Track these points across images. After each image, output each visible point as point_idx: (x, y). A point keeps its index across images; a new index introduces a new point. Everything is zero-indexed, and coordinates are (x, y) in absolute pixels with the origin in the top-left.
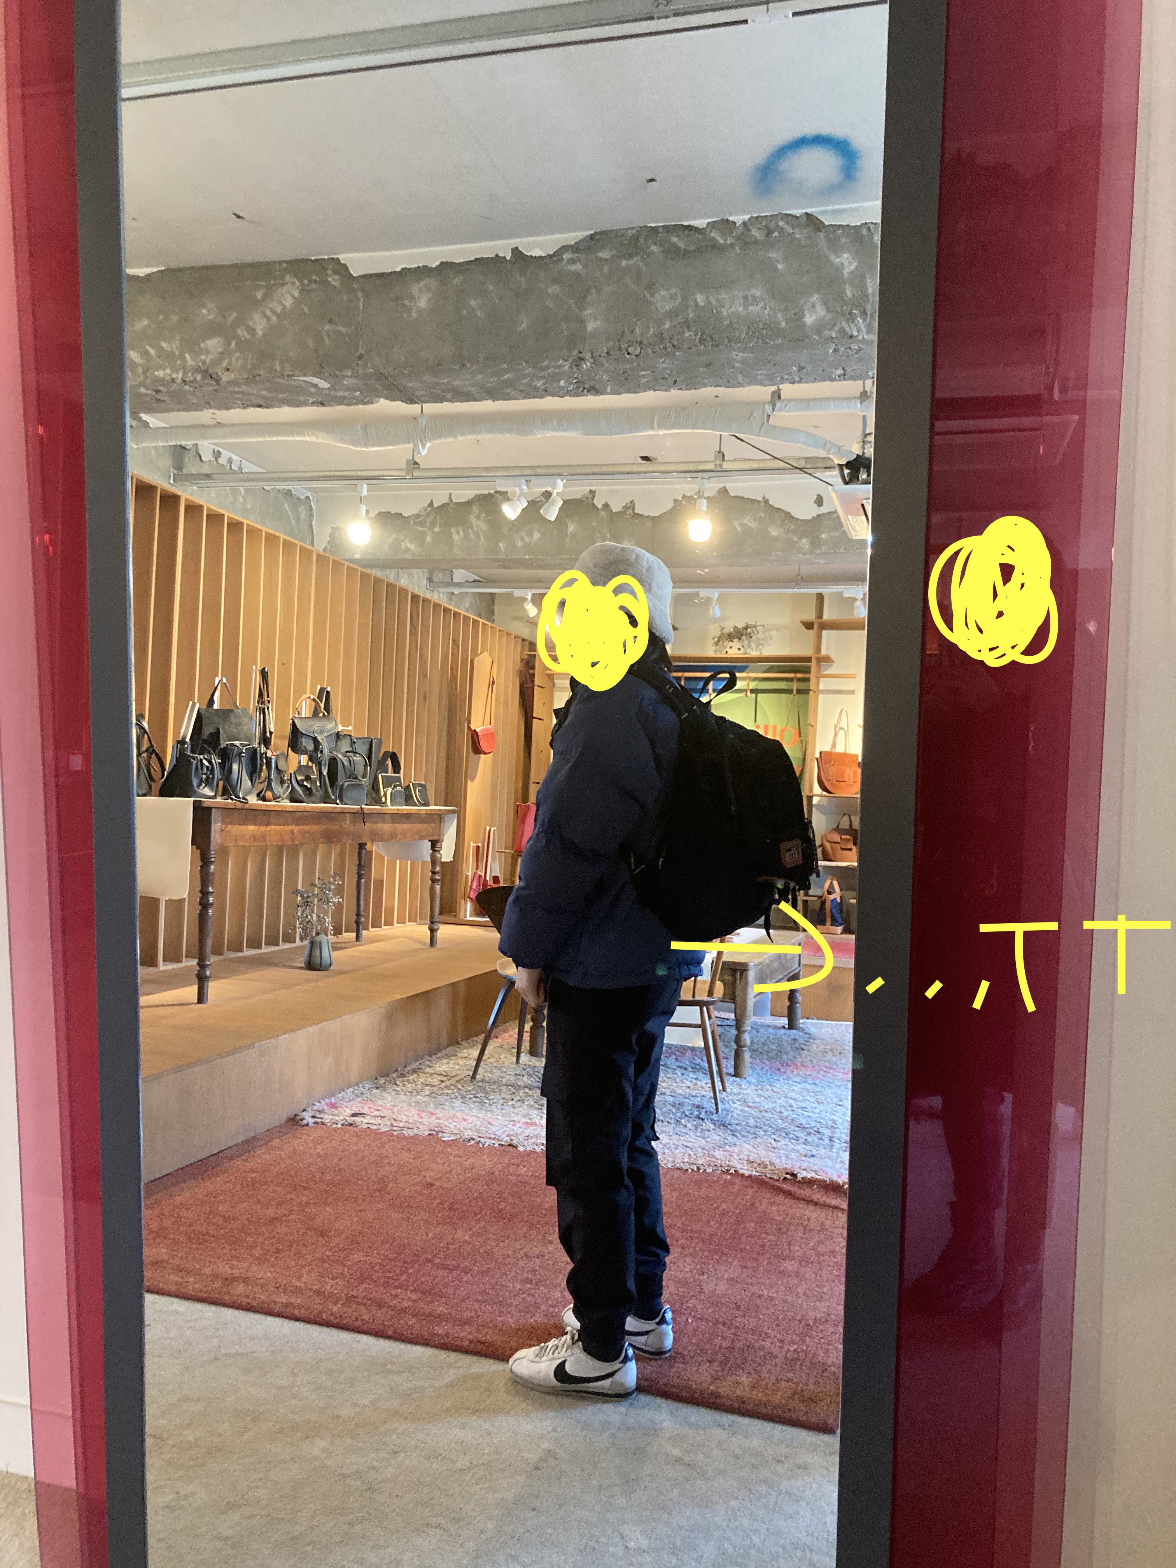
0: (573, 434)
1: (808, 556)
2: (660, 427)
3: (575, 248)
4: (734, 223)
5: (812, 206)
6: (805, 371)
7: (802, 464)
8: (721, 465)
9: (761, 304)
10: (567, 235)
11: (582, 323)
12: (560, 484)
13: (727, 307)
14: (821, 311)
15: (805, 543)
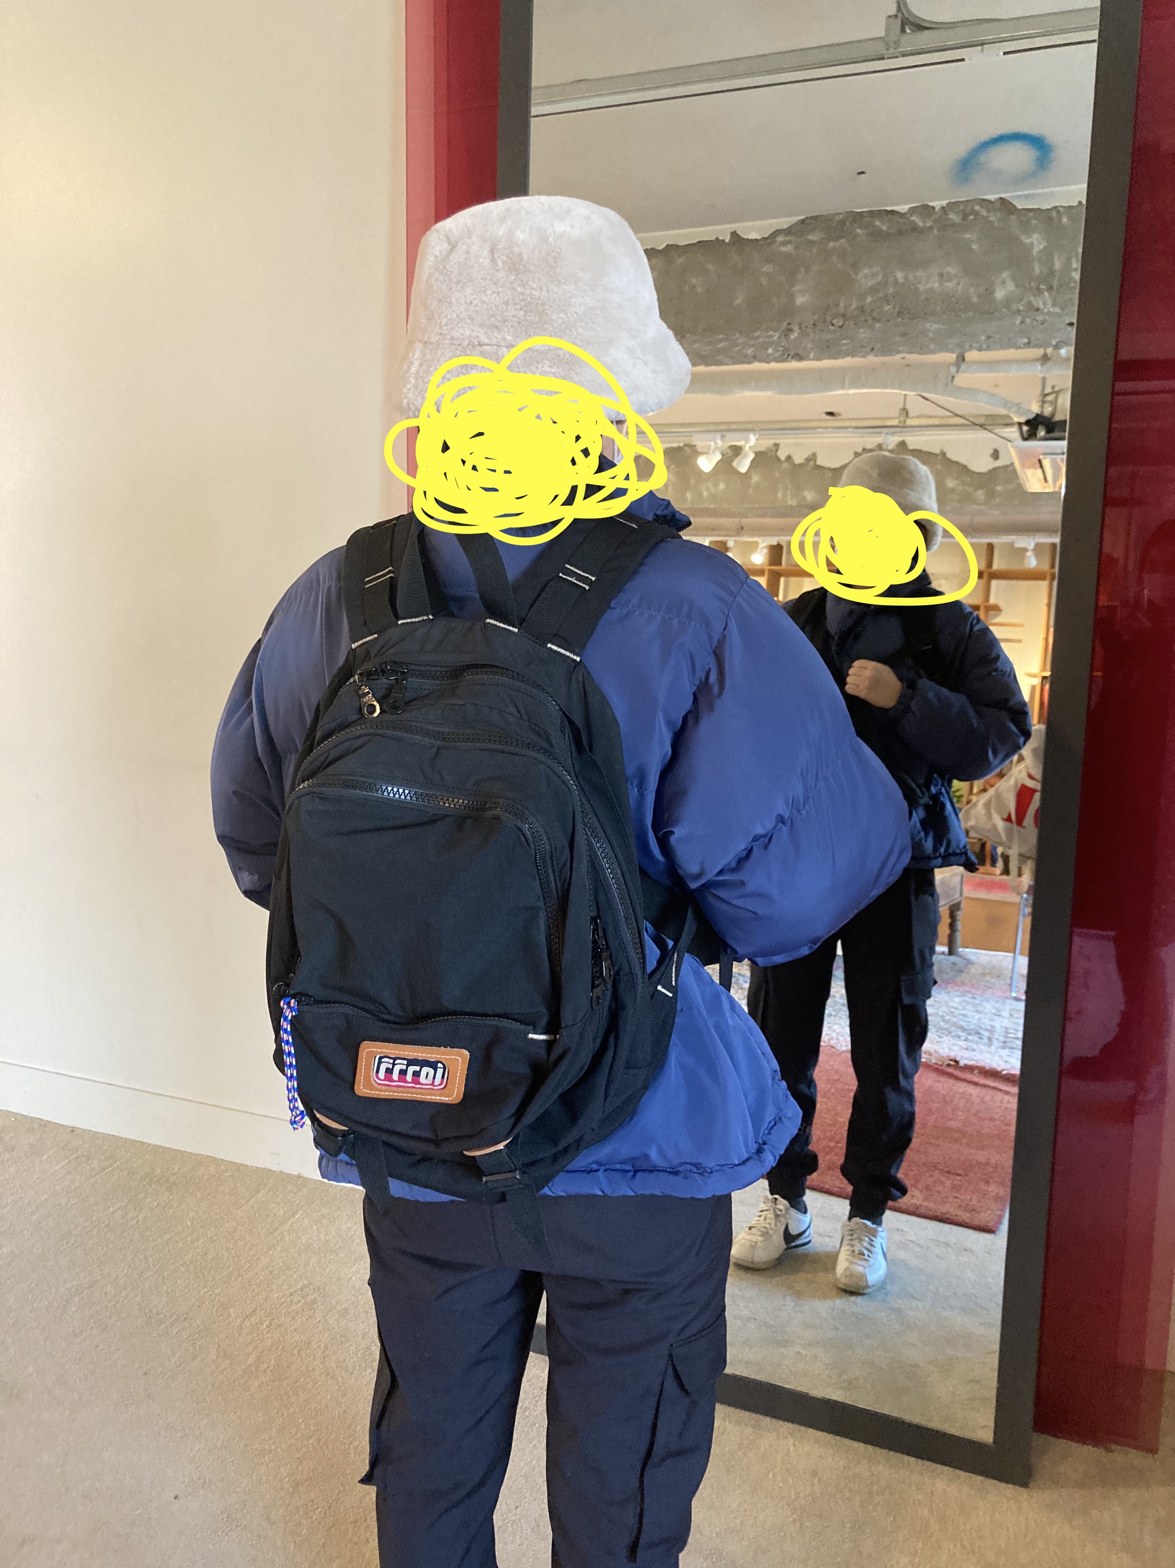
0: (769, 393)
1: (982, 507)
2: (850, 388)
3: (788, 231)
4: (933, 208)
5: (1006, 192)
6: (992, 340)
7: (982, 421)
8: (905, 422)
9: (955, 281)
10: (782, 220)
11: (791, 297)
12: (753, 439)
13: (924, 283)
14: (1011, 286)
15: (980, 494)
